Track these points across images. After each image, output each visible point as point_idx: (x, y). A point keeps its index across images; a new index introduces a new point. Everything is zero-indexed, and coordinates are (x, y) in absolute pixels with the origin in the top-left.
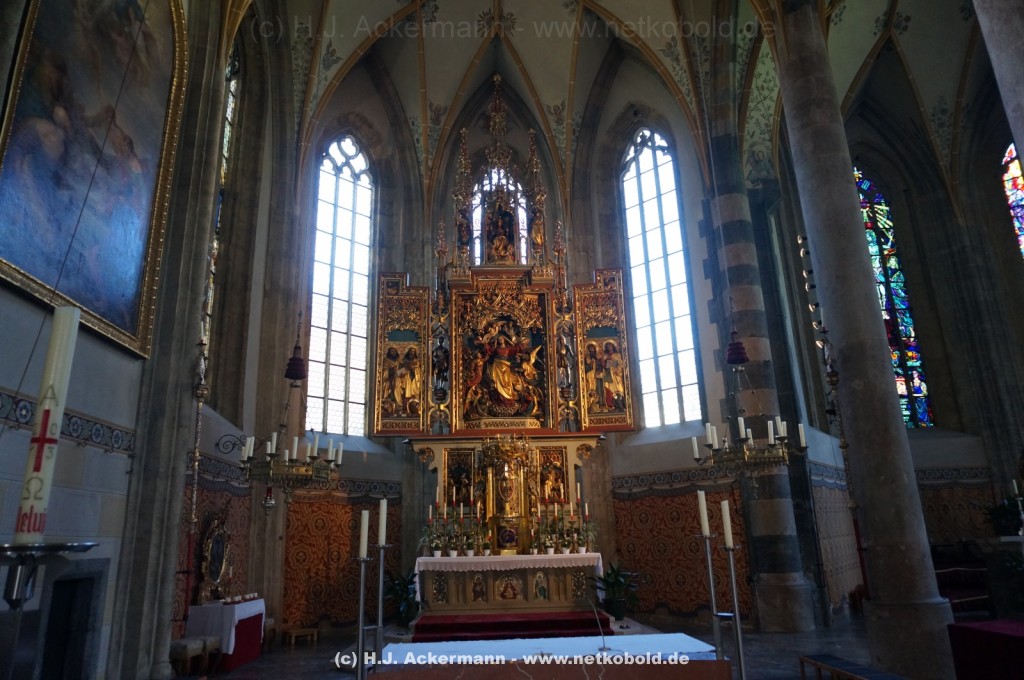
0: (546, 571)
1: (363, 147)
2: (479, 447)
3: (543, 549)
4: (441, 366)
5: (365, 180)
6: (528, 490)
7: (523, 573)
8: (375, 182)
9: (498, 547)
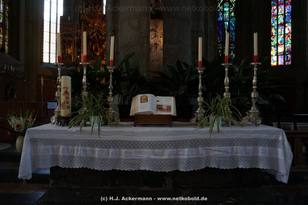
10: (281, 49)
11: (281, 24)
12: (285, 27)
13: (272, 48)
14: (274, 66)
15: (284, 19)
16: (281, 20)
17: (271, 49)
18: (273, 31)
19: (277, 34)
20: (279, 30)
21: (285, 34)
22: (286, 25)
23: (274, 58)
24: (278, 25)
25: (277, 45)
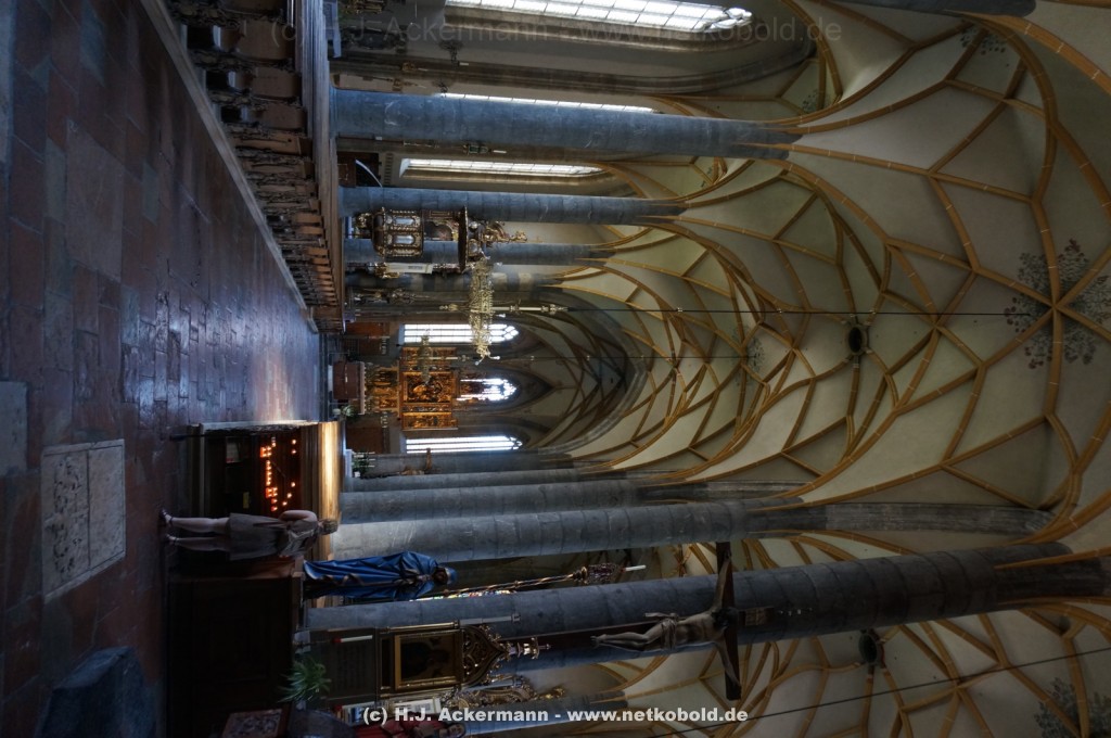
1: (515, 338)
2: (398, 380)
3: (366, 398)
5: (502, 339)
6: (383, 395)
7: (359, 392)
8: (502, 343)
9: (367, 385)
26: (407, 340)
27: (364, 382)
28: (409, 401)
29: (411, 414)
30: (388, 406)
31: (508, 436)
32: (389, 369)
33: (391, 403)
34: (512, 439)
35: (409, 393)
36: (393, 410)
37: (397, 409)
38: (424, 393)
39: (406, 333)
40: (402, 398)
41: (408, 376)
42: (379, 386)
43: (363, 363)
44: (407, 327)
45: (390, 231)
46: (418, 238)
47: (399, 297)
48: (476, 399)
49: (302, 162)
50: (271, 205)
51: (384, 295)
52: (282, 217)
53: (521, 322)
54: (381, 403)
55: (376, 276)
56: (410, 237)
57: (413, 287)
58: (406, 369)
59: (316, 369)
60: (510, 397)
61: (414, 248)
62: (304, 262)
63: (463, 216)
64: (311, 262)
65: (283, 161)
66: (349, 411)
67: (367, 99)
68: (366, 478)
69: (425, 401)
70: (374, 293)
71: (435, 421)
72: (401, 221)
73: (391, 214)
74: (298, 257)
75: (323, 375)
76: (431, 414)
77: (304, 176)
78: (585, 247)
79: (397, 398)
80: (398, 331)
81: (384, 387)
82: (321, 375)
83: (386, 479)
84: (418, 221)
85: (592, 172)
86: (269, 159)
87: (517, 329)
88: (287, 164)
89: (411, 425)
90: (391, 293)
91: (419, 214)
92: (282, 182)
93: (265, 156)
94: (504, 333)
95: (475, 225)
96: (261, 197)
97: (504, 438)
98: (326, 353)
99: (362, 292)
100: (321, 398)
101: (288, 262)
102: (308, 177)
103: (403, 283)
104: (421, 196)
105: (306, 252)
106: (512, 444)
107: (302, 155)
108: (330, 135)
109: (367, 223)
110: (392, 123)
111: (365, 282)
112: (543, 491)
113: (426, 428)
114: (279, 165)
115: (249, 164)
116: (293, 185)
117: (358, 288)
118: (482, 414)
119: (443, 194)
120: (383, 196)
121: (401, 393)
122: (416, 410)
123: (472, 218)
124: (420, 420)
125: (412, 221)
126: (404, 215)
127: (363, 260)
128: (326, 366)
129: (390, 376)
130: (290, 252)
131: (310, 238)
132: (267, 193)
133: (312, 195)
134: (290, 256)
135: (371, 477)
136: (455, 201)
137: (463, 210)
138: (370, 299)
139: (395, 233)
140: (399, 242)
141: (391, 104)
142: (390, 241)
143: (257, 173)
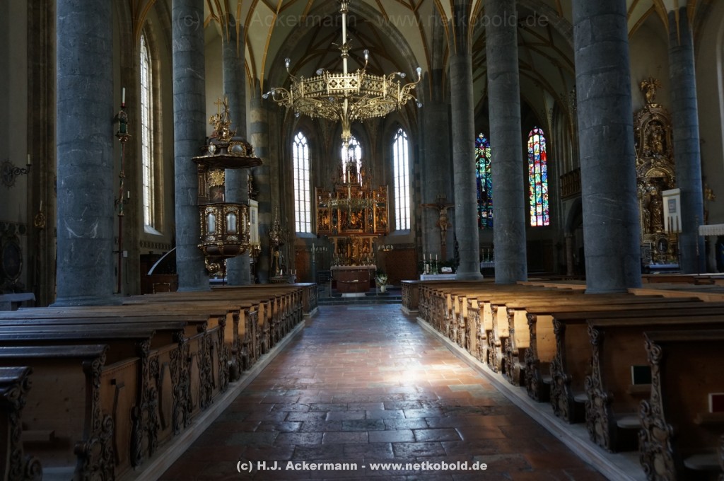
0: (363, 270)
1: (305, 135)
2: (346, 238)
3: (362, 264)
4: (335, 214)
5: (306, 146)
6: (359, 250)
7: (356, 270)
8: (309, 147)
9: (351, 264)
10: (539, 210)
11: (539, 184)
12: (542, 187)
13: (532, 207)
14: (534, 227)
15: (541, 178)
16: (538, 180)
17: (530, 208)
18: (532, 190)
19: (535, 192)
20: (537, 190)
21: (542, 194)
22: (543, 184)
23: (533, 218)
24: (535, 184)
25: (536, 204)
26: (309, 230)
27: (348, 266)
28: (364, 228)
29: (375, 226)
30: (368, 245)
31: (394, 141)
32: (336, 245)
33: (366, 243)
34: (396, 137)
35: (357, 228)
36: (371, 241)
37: (371, 238)
38: (356, 215)
39: (303, 231)
40: (361, 234)
41: (342, 229)
42: (352, 254)
43: (332, 268)
44: (297, 230)
45: (223, 238)
46: (229, 209)
47: (278, 235)
48: (361, 169)
49: (152, 354)
50: (216, 384)
51: (277, 249)
52: (230, 363)
53: (291, 128)
54: (365, 252)
55: (258, 256)
56: (228, 217)
57: (268, 222)
58: (335, 230)
59: (350, 308)
60: (357, 140)
61: (240, 213)
62: (271, 328)
63: (202, 161)
64: (270, 321)
65: (151, 383)
66: (383, 278)
67: (66, 260)
68: (458, 260)
69: (363, 214)
70: (275, 257)
71: (381, 204)
72: (212, 227)
73: (204, 237)
74: (267, 336)
75: (351, 301)
76: (375, 209)
77: (176, 346)
78: (225, 47)
79: (361, 238)
80: (302, 238)
81: (352, 250)
82: (353, 303)
83: (460, 242)
84: (211, 209)
85: (146, 45)
86: (150, 409)
87: (297, 134)
88: (157, 376)
89: (384, 226)
90: (275, 242)
91: (203, 209)
92: (185, 377)
93: (145, 415)
94: (300, 145)
95: (212, 148)
96: (208, 399)
97: (395, 145)
98: (333, 299)
99: (274, 269)
100: (374, 302)
101: (272, 345)
102: (176, 340)
103: (265, 230)
104: (183, 206)
105: (262, 327)
106: (401, 137)
107: (140, 354)
108: (117, 304)
109: (216, 262)
110: (95, 229)
111: (265, 266)
112: (496, 76)
113: (387, 214)
114: (159, 388)
115: (161, 435)
116: (189, 360)
117: (271, 272)
118: (374, 165)
119: (180, 182)
120: (185, 246)
121: (357, 234)
122: (371, 222)
123: (205, 151)
124: (380, 219)
125: (210, 215)
126: (204, 224)
127: (248, 268)
128: (343, 299)
129: (342, 244)
130: (263, 345)
131: (250, 325)
132: (201, 392)
133: (200, 330)
134: (266, 345)
135: (458, 256)
136: (187, 170)
137: (196, 162)
138: (281, 262)
139: (225, 233)
140: (234, 228)
141: (70, 230)
142: (234, 238)
143: (175, 418)
